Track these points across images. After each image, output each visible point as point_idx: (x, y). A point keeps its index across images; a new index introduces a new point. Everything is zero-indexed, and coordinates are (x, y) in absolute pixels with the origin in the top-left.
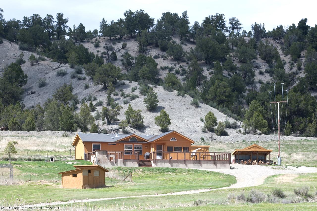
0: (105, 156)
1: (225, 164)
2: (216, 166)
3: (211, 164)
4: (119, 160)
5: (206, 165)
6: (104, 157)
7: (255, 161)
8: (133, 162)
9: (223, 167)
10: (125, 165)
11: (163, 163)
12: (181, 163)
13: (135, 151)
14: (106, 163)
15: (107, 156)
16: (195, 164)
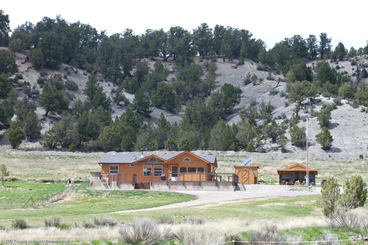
0: (99, 178)
1: (228, 185)
2: (219, 188)
3: (212, 186)
4: (113, 182)
5: (208, 187)
6: (97, 179)
7: (298, 181)
8: (128, 185)
9: (226, 189)
10: (119, 187)
11: (160, 185)
12: (179, 185)
13: (155, 172)
14: (99, 186)
15: (100, 179)
16: (195, 186)
